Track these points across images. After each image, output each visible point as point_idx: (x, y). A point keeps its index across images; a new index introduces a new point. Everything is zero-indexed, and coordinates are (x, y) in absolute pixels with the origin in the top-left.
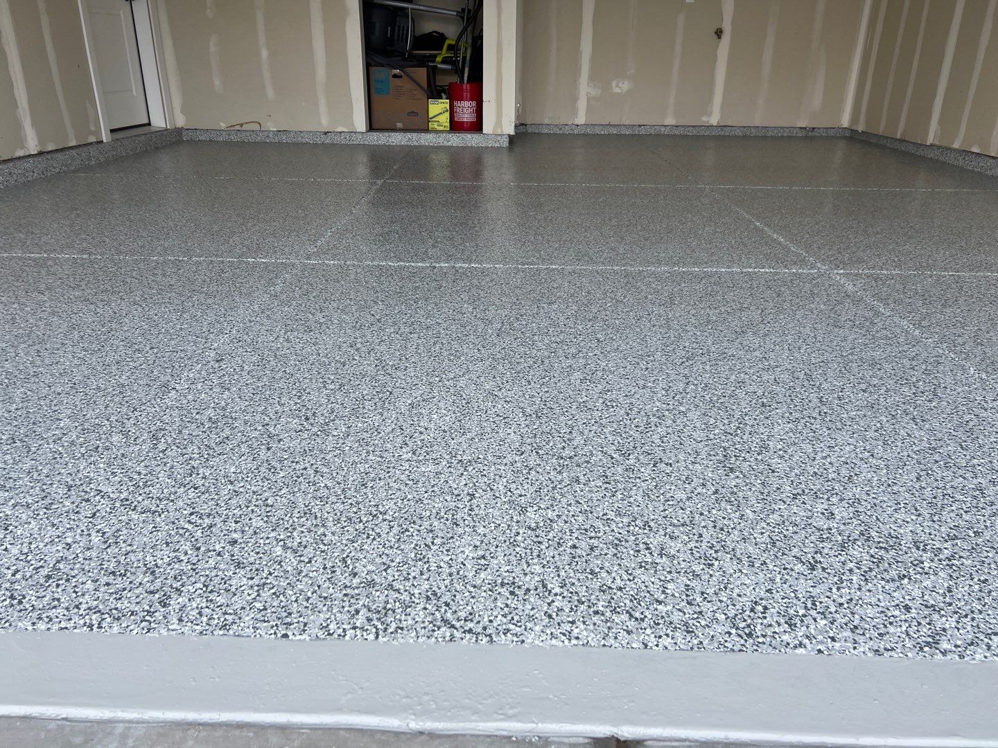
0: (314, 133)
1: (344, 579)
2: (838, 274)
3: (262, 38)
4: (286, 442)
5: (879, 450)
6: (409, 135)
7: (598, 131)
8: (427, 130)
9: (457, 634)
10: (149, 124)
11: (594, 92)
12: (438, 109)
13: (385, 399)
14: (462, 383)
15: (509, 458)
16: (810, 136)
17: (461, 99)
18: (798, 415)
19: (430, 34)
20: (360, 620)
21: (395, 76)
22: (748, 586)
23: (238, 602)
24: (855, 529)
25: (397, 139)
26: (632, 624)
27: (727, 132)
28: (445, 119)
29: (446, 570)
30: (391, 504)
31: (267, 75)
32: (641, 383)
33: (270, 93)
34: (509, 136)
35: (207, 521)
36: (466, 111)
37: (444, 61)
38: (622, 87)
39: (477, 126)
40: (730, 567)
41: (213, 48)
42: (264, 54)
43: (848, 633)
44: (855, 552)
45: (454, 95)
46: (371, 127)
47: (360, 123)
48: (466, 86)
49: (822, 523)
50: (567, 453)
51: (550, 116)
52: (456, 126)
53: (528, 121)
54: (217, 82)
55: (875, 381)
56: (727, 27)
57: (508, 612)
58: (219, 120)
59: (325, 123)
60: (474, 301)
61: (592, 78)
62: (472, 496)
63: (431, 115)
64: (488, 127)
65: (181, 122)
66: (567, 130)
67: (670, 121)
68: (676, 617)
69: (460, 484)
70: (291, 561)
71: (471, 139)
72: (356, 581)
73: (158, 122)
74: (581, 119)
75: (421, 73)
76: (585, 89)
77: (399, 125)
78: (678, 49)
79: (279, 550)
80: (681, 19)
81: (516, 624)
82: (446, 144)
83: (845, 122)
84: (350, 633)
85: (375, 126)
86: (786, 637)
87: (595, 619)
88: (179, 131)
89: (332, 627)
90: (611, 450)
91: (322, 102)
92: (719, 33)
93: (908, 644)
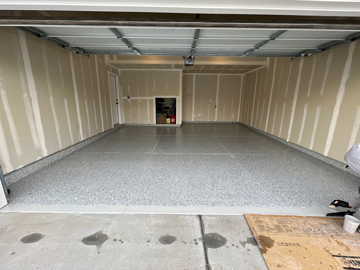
0: (147, 124)
1: (170, 200)
2: (232, 155)
3: (139, 110)
4: (158, 184)
5: (231, 183)
6: (163, 125)
7: (196, 122)
8: (166, 124)
9: (183, 205)
10: (119, 123)
11: (195, 116)
12: (168, 120)
13: (169, 177)
14: (179, 174)
15: (186, 185)
16: (232, 123)
17: (172, 118)
18: (222, 178)
19: (167, 107)
20: (172, 204)
21: (161, 115)
22: (214, 200)
23: (159, 202)
24: (226, 193)
25: (161, 125)
26: (201, 204)
27: (218, 123)
28: (169, 122)
29: (181, 199)
30: (173, 191)
31: (139, 115)
32: (203, 174)
33: (140, 118)
34: (181, 125)
35: (152, 194)
36: (173, 120)
37: (169, 112)
38: (199, 115)
39: (175, 123)
40: (212, 198)
41: (130, 111)
42: (139, 112)
43: (223, 204)
44: (226, 196)
45: (171, 118)
46: (157, 123)
47: (155, 123)
48: (173, 116)
49: (223, 193)
50: (193, 184)
51: (188, 120)
52: (171, 123)
53: (183, 121)
54: (131, 116)
55: (233, 173)
56: (217, 105)
57: (188, 203)
58: (131, 122)
59: (149, 123)
60: (179, 160)
61: (195, 114)
62: (182, 190)
63: (167, 121)
64: (177, 123)
65: (124, 123)
66: (190, 122)
67: (208, 121)
68: (206, 203)
69: (181, 189)
70: (163, 198)
71: (174, 125)
72: (171, 200)
73: (120, 123)
74: (193, 121)
75: (165, 114)
76: (193, 115)
77: (161, 123)
78: (209, 109)
79: (161, 197)
80: (209, 104)
81: (189, 204)
82: (170, 126)
83: (238, 121)
84: (172, 205)
85: (157, 122)
86: (217, 205)
87: (197, 204)
88: (123, 124)
89: (170, 205)
90: (199, 184)
91: (149, 119)
92: (216, 107)
93: (230, 205)
